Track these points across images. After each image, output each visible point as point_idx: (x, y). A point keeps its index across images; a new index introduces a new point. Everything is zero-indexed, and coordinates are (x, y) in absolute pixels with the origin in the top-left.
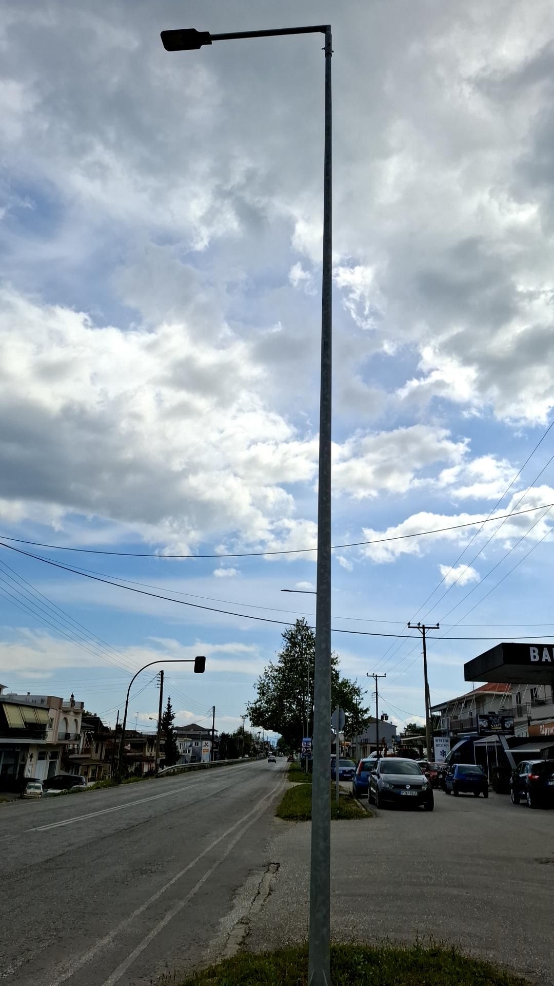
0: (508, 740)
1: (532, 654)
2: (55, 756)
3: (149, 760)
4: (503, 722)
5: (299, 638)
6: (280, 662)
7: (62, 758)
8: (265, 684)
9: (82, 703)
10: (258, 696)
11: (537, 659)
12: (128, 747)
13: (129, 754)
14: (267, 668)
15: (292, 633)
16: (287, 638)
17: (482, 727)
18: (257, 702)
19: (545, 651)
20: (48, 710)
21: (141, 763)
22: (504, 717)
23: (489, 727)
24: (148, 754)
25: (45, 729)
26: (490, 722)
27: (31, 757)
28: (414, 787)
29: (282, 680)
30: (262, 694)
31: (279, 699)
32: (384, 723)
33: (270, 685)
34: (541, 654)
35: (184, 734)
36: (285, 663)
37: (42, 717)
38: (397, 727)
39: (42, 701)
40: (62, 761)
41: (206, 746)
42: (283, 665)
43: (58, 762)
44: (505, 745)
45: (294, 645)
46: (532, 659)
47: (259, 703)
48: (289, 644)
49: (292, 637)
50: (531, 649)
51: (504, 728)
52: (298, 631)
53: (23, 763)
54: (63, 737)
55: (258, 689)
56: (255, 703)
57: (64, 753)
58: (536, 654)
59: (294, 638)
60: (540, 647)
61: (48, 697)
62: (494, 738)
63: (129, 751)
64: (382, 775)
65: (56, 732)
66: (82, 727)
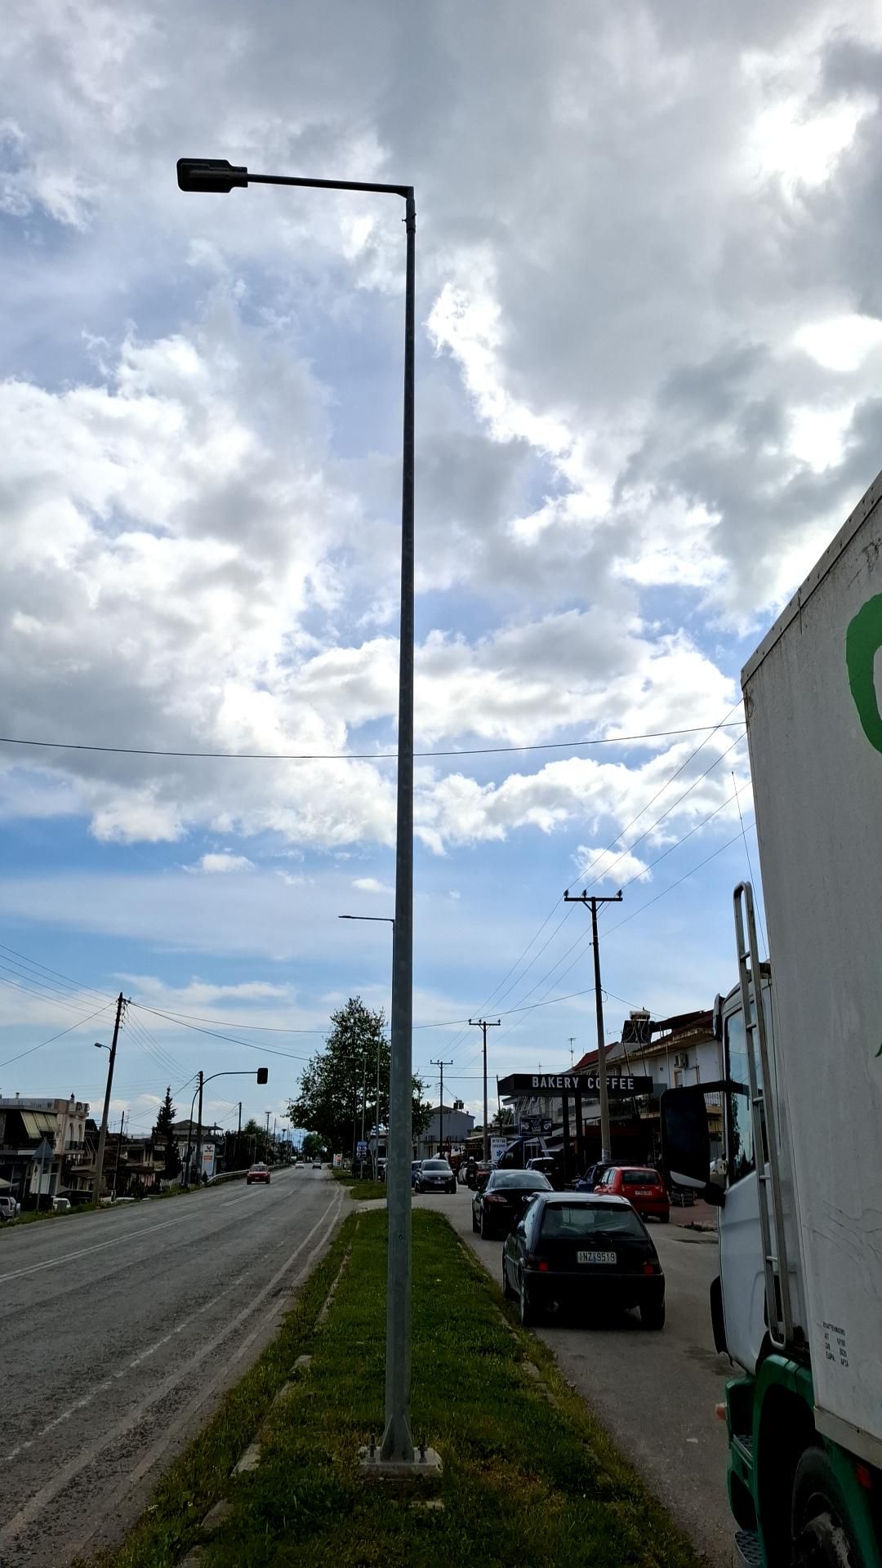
0: (546, 1141)
1: (534, 1082)
2: (54, 1170)
3: (148, 1171)
4: (542, 1124)
5: (352, 1021)
6: (327, 1048)
7: (62, 1169)
8: (311, 1078)
9: (87, 1105)
10: (301, 1093)
11: (537, 1086)
12: (125, 1156)
13: (128, 1165)
14: (313, 1059)
15: (343, 1016)
16: (337, 1022)
17: (524, 1130)
18: (300, 1099)
19: (543, 1078)
20: (55, 1115)
21: (138, 1177)
22: (543, 1120)
23: (530, 1130)
24: (145, 1164)
25: (53, 1136)
26: (531, 1125)
27: (36, 1171)
28: (444, 1178)
29: (330, 1072)
30: (307, 1089)
31: (327, 1094)
32: (457, 1113)
33: (316, 1078)
34: (540, 1082)
35: (183, 1136)
36: (333, 1050)
37: (53, 1123)
38: (474, 1118)
39: (49, 1105)
40: (62, 1174)
41: (208, 1151)
42: (331, 1053)
43: (58, 1174)
44: (544, 1145)
45: (345, 1029)
46: (534, 1086)
47: (302, 1100)
48: (339, 1029)
49: (343, 1020)
50: (534, 1078)
51: (543, 1130)
52: (351, 1013)
53: (29, 1177)
54: (68, 1147)
55: (302, 1084)
56: (298, 1101)
57: (64, 1166)
58: (537, 1082)
59: (345, 1021)
60: (540, 1077)
61: (56, 1100)
62: (536, 1140)
63: (126, 1161)
64: (424, 1172)
65: (63, 1139)
66: (85, 1133)
